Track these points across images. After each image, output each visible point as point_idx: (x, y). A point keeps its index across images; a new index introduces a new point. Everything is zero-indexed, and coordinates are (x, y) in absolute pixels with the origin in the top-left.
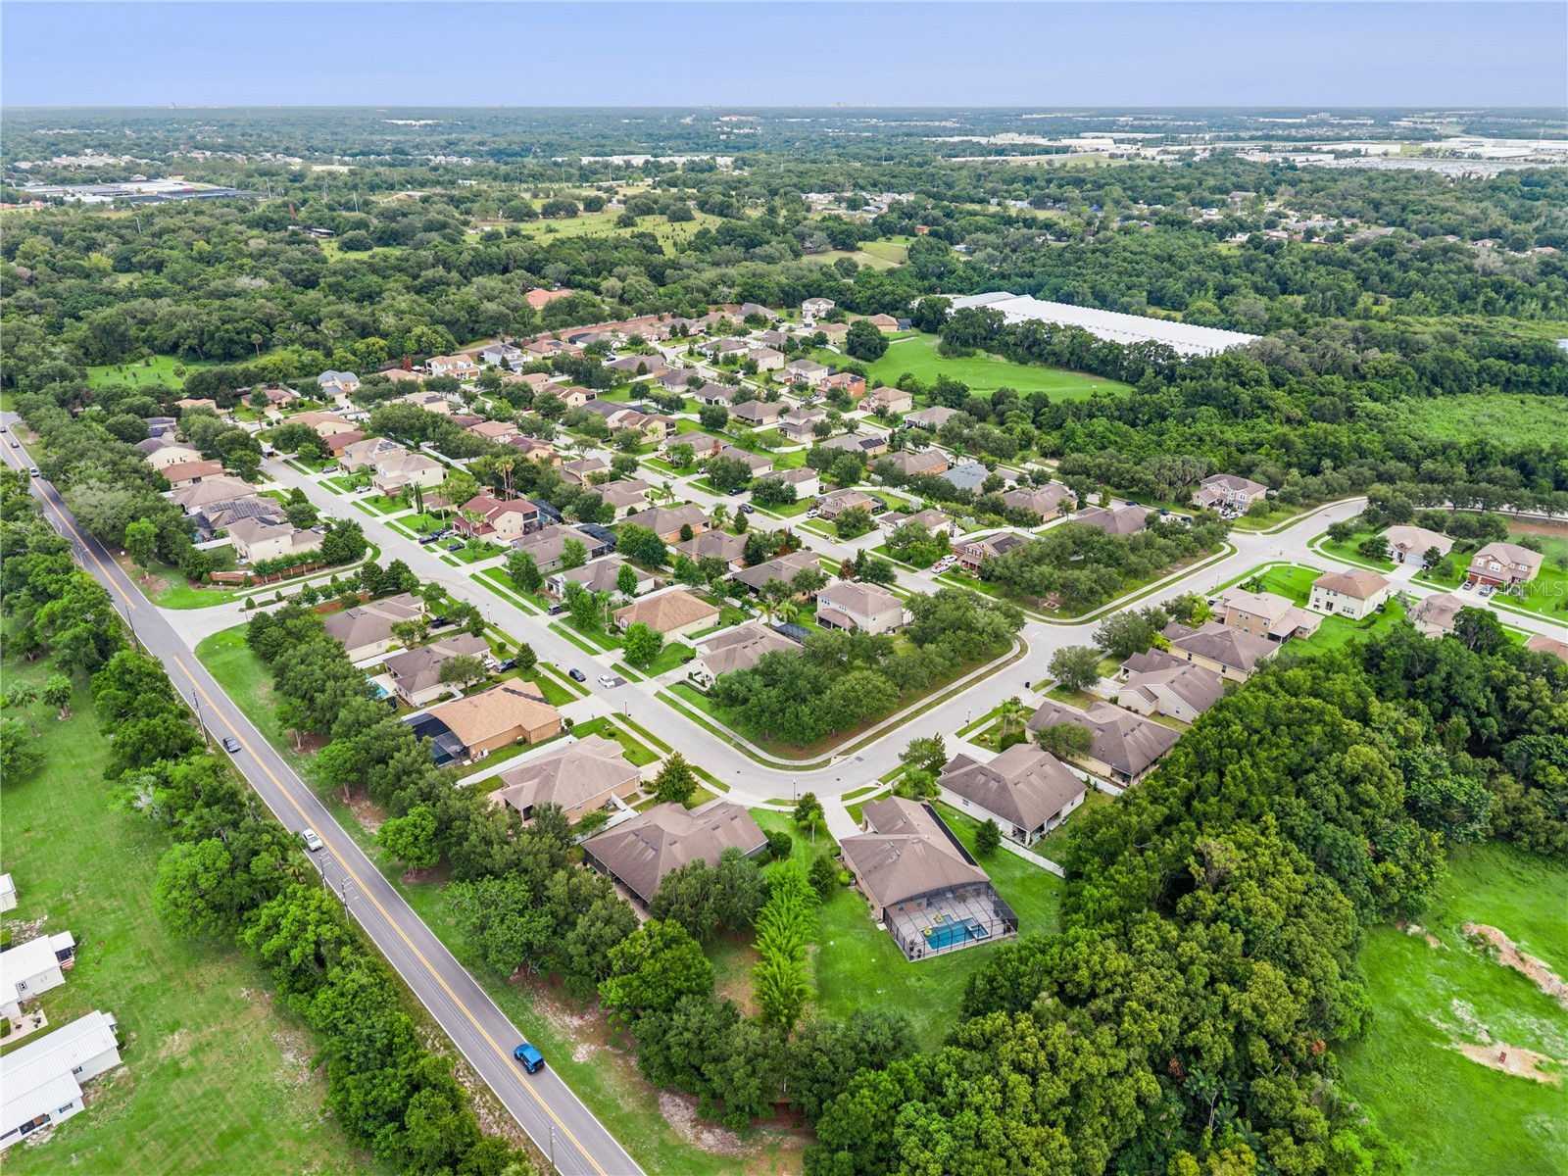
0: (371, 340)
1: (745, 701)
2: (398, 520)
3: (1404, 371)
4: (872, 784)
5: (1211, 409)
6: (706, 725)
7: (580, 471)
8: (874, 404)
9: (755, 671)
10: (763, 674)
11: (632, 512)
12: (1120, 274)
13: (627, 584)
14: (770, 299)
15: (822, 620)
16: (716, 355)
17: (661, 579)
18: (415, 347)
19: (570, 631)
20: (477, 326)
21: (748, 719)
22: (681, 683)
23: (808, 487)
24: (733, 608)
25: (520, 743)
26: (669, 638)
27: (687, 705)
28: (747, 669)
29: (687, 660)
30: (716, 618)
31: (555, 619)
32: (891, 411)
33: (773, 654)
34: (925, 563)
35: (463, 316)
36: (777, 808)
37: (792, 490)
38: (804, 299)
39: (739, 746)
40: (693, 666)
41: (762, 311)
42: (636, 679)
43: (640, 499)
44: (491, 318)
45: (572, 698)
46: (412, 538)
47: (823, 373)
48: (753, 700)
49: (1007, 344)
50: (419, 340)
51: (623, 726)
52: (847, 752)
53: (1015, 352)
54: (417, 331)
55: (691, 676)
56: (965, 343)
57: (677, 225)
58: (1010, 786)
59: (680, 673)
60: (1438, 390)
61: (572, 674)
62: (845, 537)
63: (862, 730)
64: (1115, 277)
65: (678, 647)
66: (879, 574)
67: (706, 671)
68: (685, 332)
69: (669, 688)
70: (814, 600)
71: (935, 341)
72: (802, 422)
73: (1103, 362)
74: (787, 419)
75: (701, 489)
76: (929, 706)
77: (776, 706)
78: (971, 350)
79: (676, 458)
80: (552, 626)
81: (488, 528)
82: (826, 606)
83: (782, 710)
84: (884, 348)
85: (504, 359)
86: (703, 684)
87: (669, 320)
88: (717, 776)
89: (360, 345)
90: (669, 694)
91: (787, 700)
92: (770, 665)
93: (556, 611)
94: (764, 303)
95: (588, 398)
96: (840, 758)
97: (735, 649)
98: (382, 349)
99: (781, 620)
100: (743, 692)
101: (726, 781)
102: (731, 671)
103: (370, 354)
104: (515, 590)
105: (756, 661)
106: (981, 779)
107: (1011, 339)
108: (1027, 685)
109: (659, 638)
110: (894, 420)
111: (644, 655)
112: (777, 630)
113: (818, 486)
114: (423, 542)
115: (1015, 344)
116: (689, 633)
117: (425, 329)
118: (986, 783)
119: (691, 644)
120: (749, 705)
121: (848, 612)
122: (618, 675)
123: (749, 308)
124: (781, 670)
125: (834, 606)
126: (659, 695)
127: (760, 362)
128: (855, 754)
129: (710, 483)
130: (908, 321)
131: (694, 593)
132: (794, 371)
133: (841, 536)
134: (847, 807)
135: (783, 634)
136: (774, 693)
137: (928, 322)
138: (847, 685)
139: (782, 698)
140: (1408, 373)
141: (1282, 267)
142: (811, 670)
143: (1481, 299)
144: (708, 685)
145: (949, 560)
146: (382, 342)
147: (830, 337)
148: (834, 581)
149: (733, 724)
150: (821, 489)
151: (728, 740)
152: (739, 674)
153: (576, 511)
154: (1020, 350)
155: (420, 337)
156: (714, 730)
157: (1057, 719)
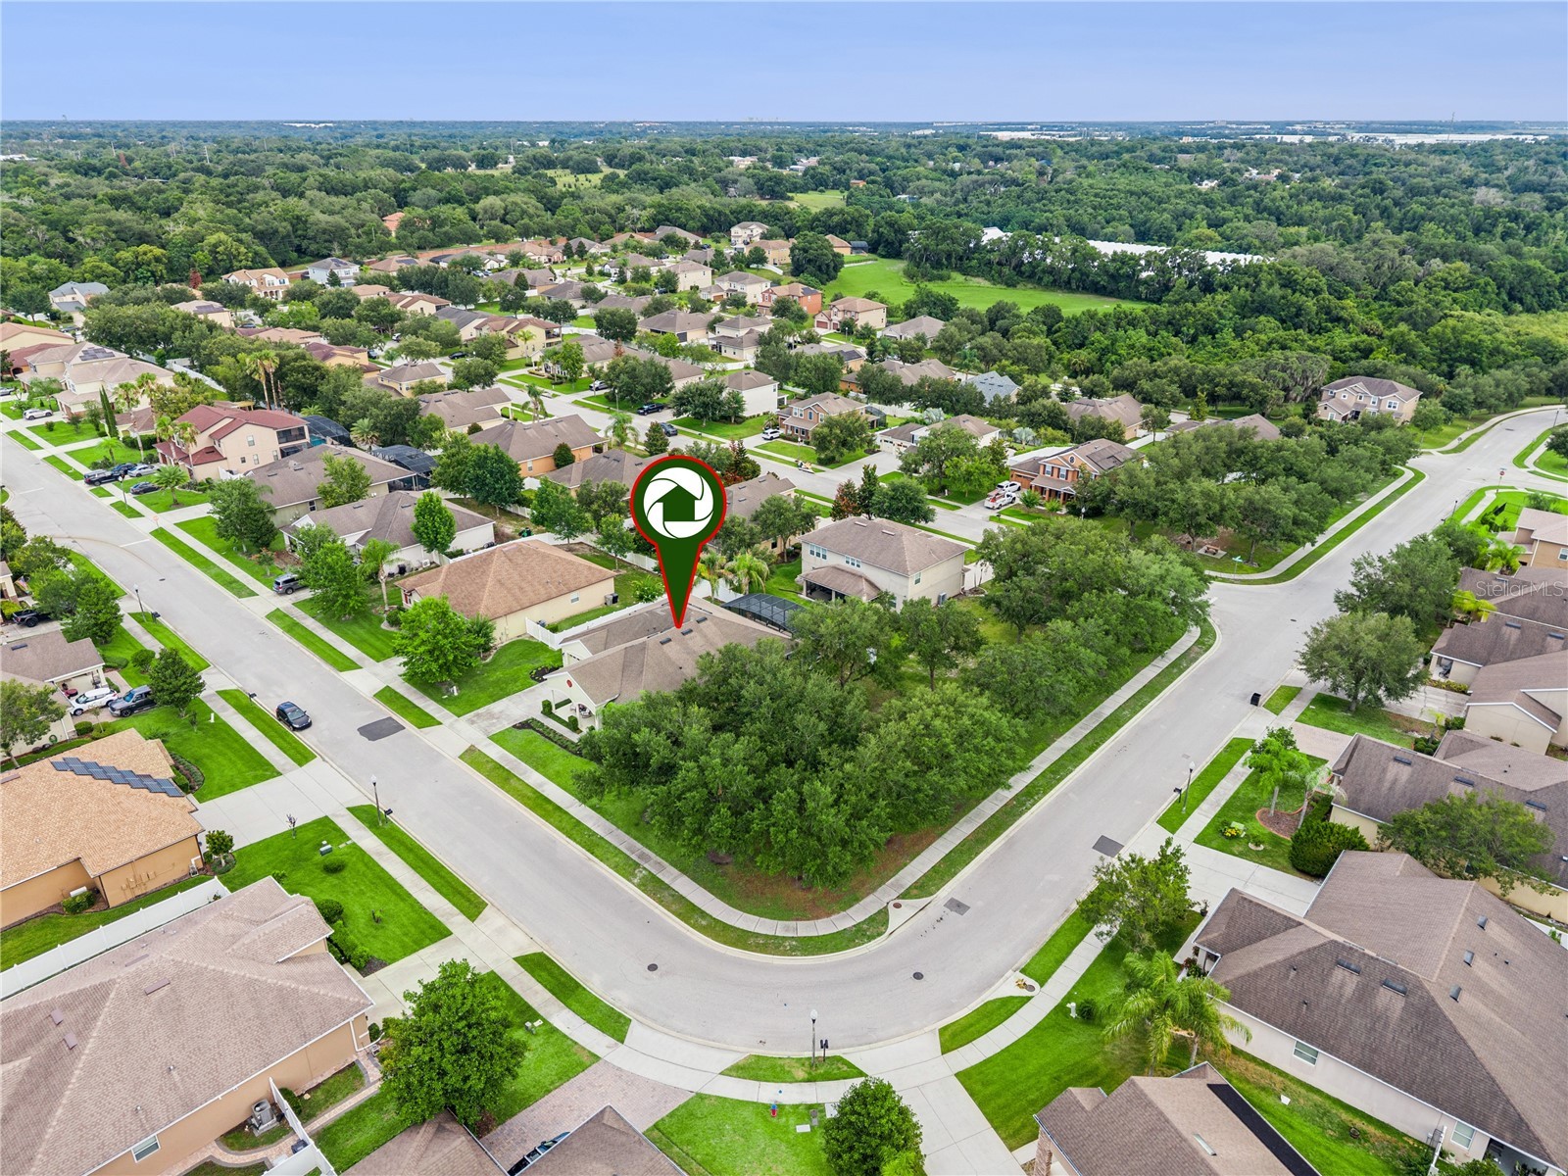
0: (144, 247)
1: (668, 770)
2: (70, 454)
3: (1482, 281)
4: (1008, 988)
5: (1272, 320)
6: (575, 830)
7: (399, 380)
8: (837, 318)
9: (687, 695)
10: (707, 700)
11: (475, 429)
12: (1094, 208)
13: (434, 532)
14: (691, 223)
15: (812, 588)
16: (622, 273)
17: (509, 529)
18: (209, 260)
19: (311, 624)
20: (305, 244)
21: (674, 820)
22: (525, 725)
23: (761, 399)
24: (641, 572)
25: (75, 908)
26: (504, 632)
27: (534, 778)
28: (669, 692)
29: (539, 676)
30: (608, 588)
31: (286, 603)
32: (860, 324)
33: (730, 654)
34: (972, 496)
35: (284, 227)
36: (767, 1093)
37: (737, 401)
38: (732, 225)
39: (654, 887)
40: (554, 687)
41: (680, 233)
42: (425, 721)
43: (492, 416)
44: (324, 232)
45: (263, 771)
46: (76, 476)
47: (766, 285)
48: (688, 771)
49: (989, 263)
50: (214, 251)
51: (368, 841)
52: (923, 887)
53: (1000, 273)
54: (212, 239)
55: (547, 711)
56: (938, 265)
57: (582, 177)
58: (1445, 1004)
59: (523, 705)
60: (1518, 307)
61: (281, 713)
62: (829, 462)
63: (945, 823)
64: (1090, 210)
65: (528, 647)
66: (906, 509)
67: (579, 695)
68: (582, 251)
69: (497, 738)
70: (794, 554)
71: (900, 265)
72: (742, 333)
73: (1114, 277)
74: (722, 331)
75: (593, 408)
76: (1075, 756)
77: (743, 783)
78: (944, 272)
79: (556, 370)
80: (276, 616)
81: (211, 454)
82: (819, 562)
83: (763, 794)
84: (837, 269)
85: (333, 274)
86: (573, 725)
87: (562, 242)
88: (594, 984)
89: (126, 255)
90: (495, 752)
91: (772, 763)
92: (724, 678)
93: (291, 587)
94: (683, 227)
95: (438, 308)
96: (910, 906)
97: (643, 647)
98: (157, 260)
99: (737, 589)
100: (657, 746)
101: (618, 999)
102: (632, 697)
103: (139, 265)
104: (227, 553)
105: (691, 671)
106: (1344, 982)
107: (994, 257)
108: (1255, 699)
109: (483, 630)
110: (867, 334)
111: (446, 668)
112: (729, 607)
113: (775, 397)
114: (90, 482)
115: (999, 263)
116: (550, 620)
117: (222, 236)
118: (1363, 995)
119: (553, 641)
120: (678, 783)
121: (865, 570)
122: (385, 712)
123: (663, 231)
124: (750, 690)
125: (834, 560)
126: (472, 756)
127: (681, 277)
128: (945, 892)
129: (610, 399)
130: (864, 243)
131: (570, 549)
132: (725, 286)
133: (821, 462)
134: (964, 1077)
135: (742, 613)
136: (739, 749)
137: (889, 244)
138: (913, 719)
139: (759, 760)
140: (1487, 284)
141: (1273, 200)
142: (821, 686)
143: (1500, 229)
144: (584, 726)
145: (1009, 489)
146: (158, 251)
147: (770, 255)
148: (824, 523)
149: (636, 825)
150: (781, 402)
151: (627, 867)
152: (651, 703)
153: (374, 427)
154: (1006, 270)
155: (215, 246)
156: (592, 843)
157: (1409, 781)
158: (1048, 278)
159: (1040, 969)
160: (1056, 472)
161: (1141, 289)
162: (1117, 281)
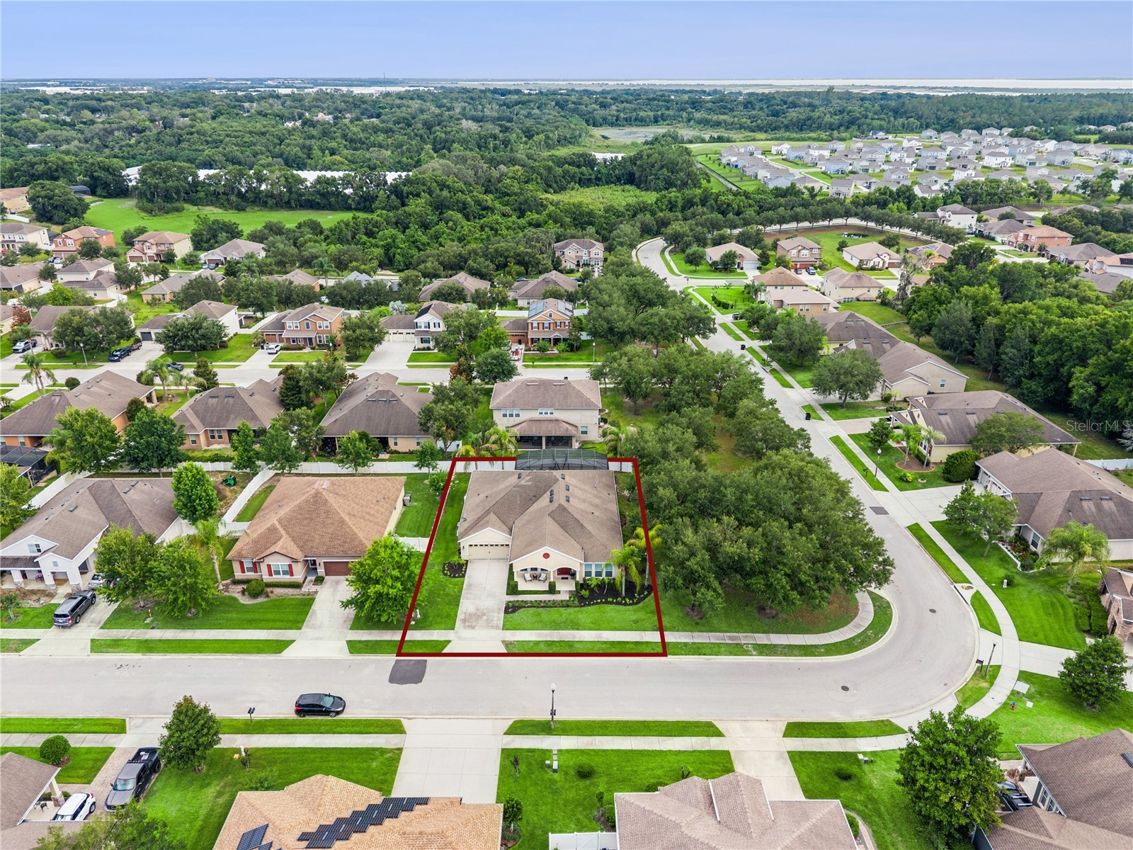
8: (153, 251)
22: (512, 608)
47: (43, 232)
49: (214, 193)
53: (228, 200)
56: (168, 199)
71: (129, 203)
73: (324, 195)
82: (512, 420)
106: (1089, 506)
107: (219, 188)
113: (237, 318)
115: (225, 193)
121: (559, 415)
125: (527, 415)
137: (107, 186)
154: (232, 198)
157: (953, 422)
158: (270, 202)
159: (957, 577)
160: (541, 326)
161: (350, 201)
162: (325, 198)
